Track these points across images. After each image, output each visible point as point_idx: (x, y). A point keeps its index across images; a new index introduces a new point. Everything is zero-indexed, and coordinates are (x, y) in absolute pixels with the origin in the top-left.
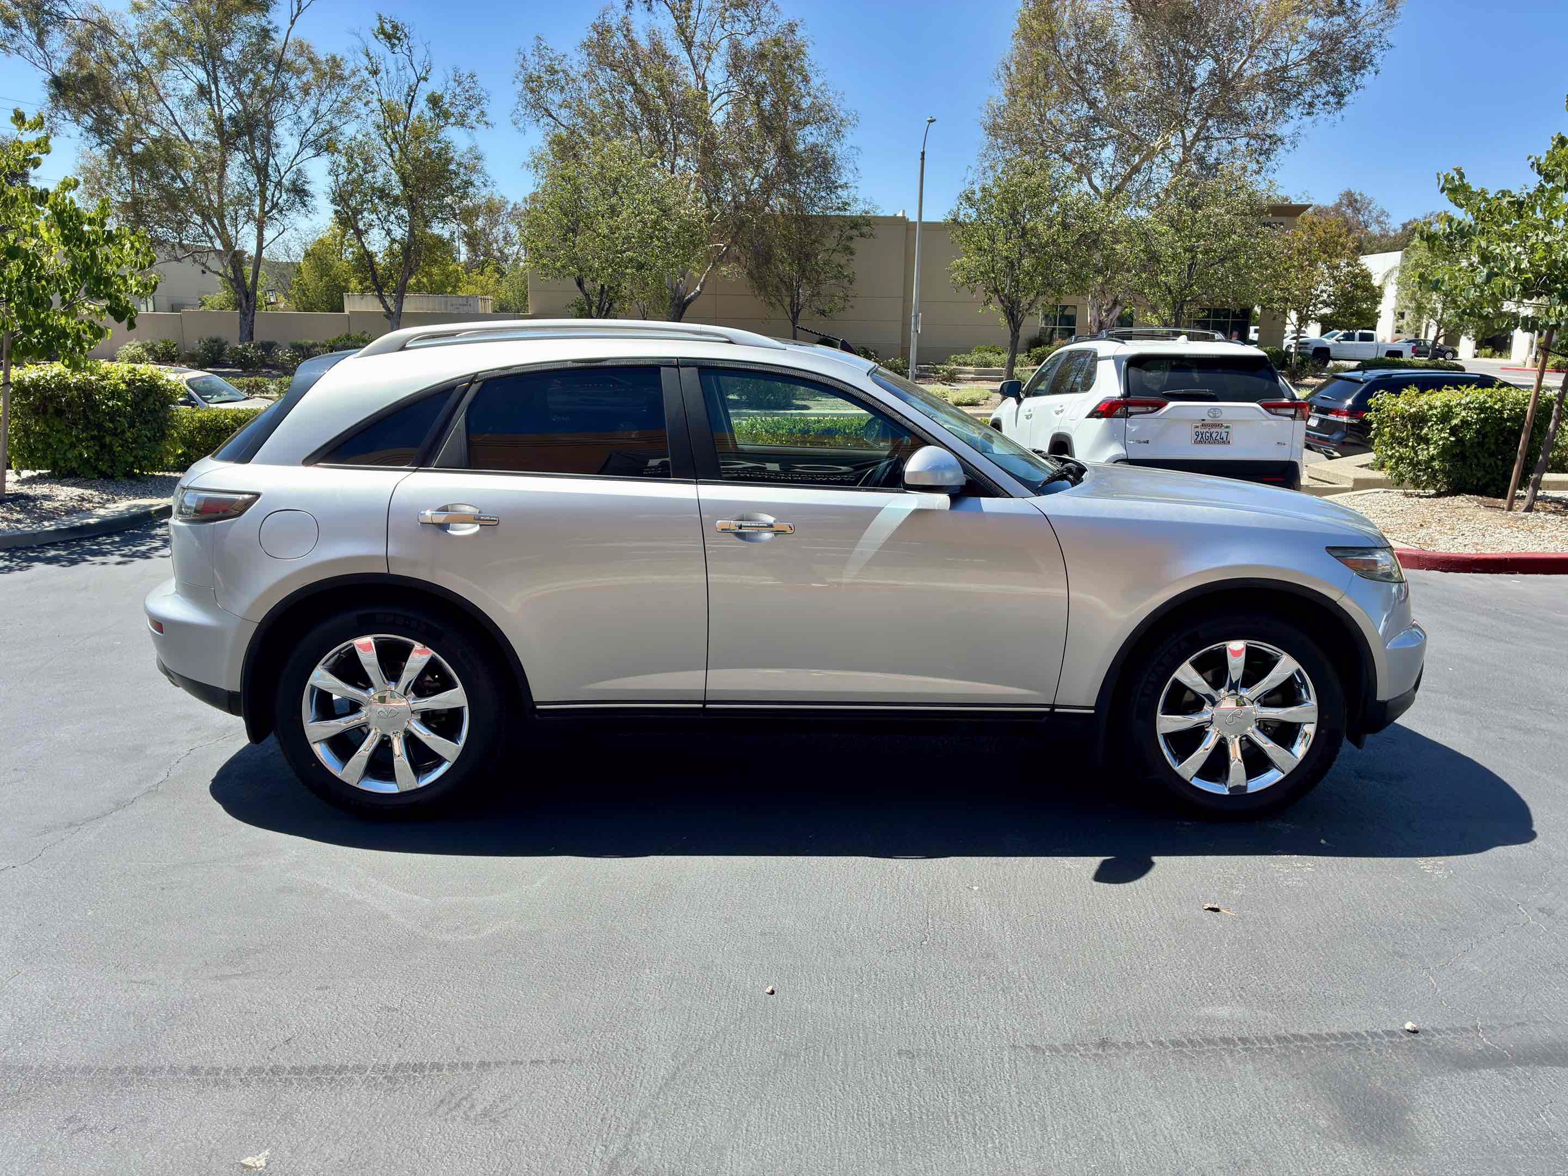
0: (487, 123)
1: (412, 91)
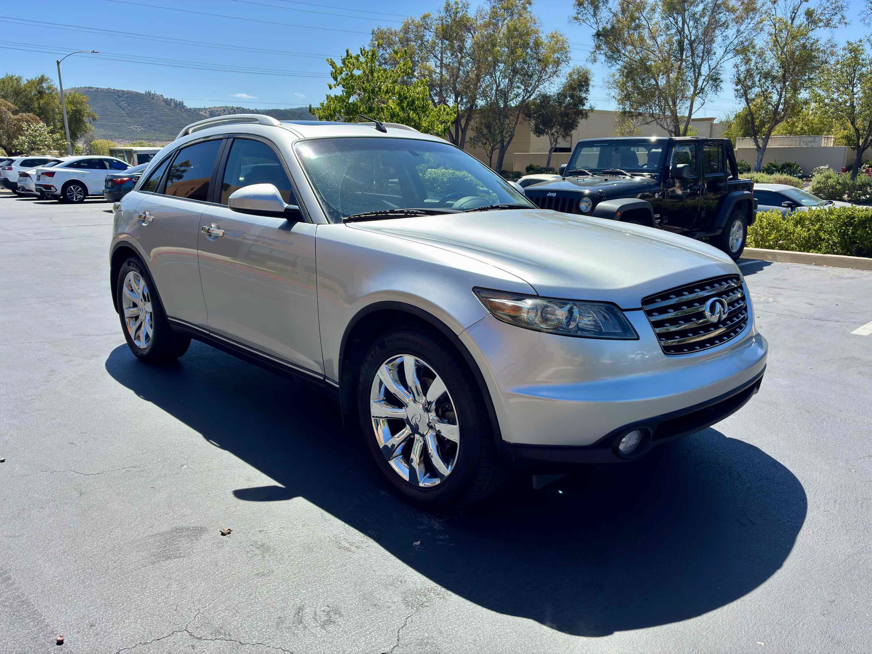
0: (846, 23)
1: (795, 12)
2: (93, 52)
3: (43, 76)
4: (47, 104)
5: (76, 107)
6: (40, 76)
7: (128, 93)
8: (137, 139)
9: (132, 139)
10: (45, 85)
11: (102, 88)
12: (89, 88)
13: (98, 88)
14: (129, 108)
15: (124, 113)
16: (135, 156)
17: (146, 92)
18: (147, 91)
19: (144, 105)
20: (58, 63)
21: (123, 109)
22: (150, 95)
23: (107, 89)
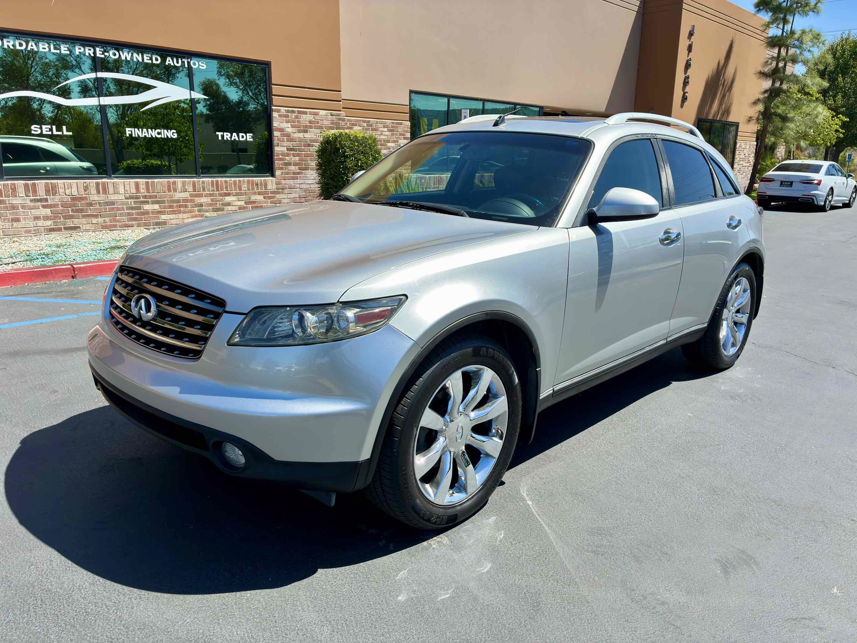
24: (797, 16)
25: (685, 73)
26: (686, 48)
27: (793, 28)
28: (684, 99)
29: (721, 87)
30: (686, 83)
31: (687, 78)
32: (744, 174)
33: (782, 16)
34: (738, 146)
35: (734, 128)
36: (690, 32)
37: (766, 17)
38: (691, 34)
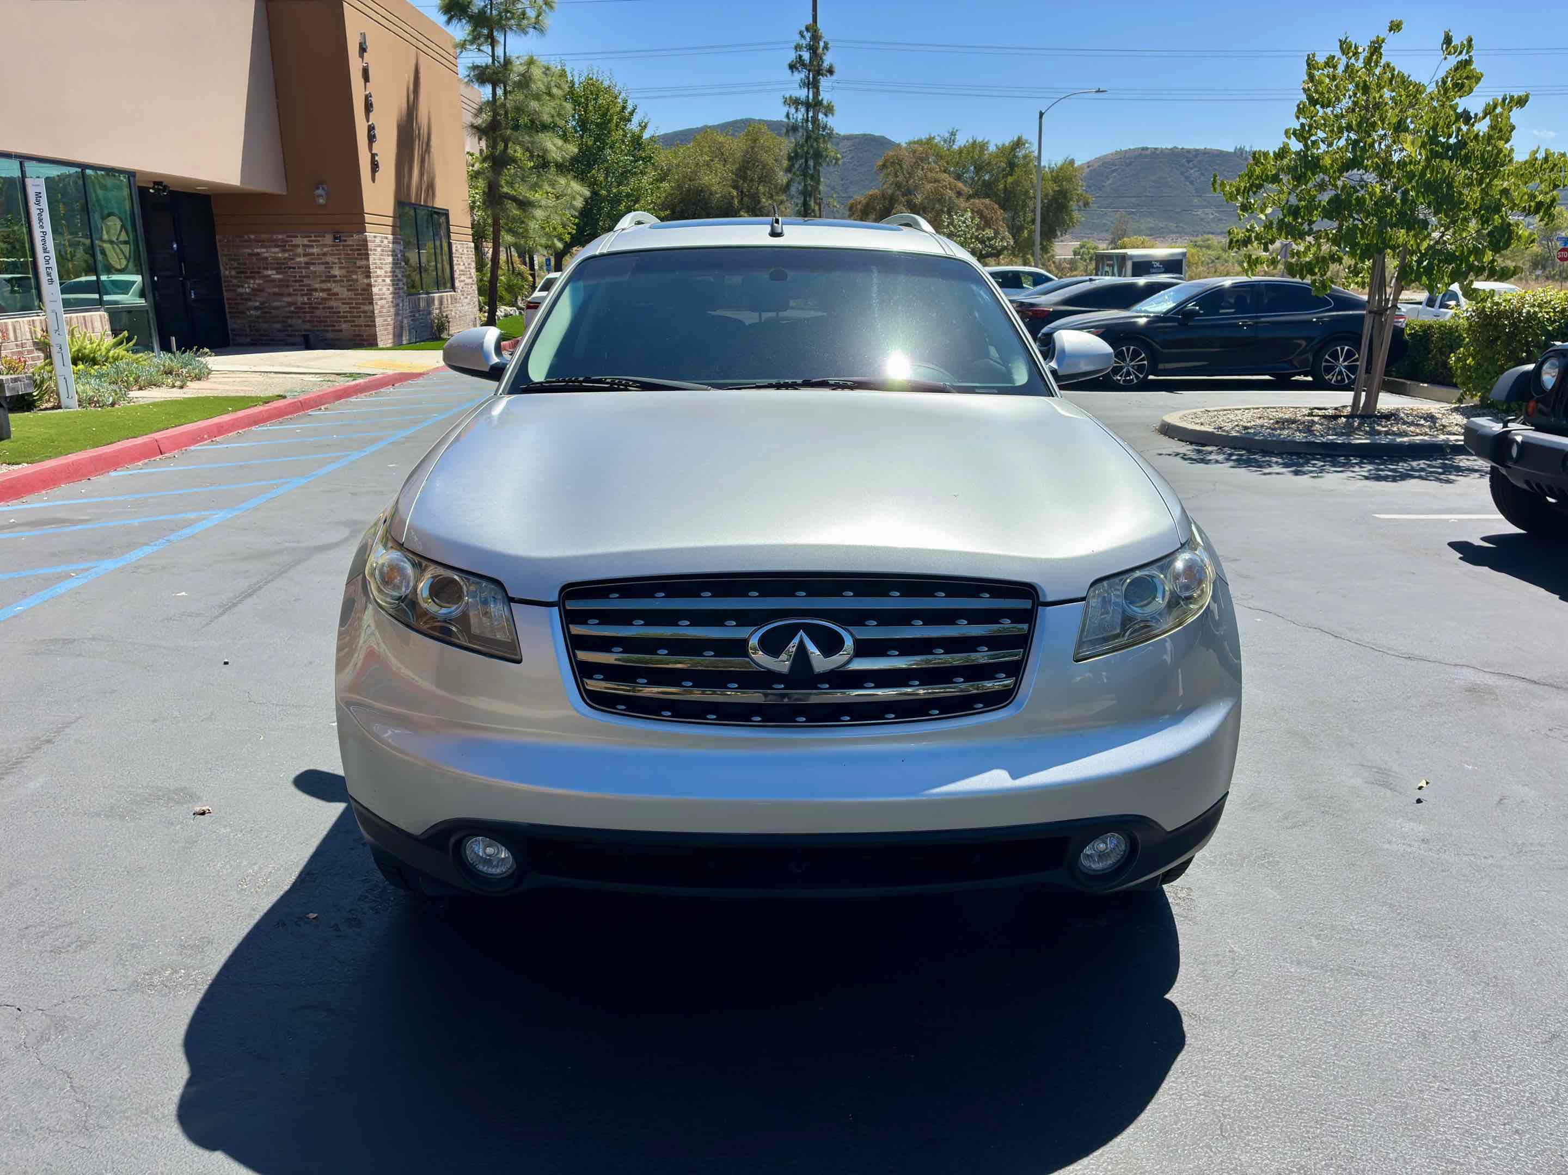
2: (1098, 91)
3: (1019, 139)
4: (1017, 183)
5: (1061, 186)
6: (1015, 139)
7: (1206, 153)
8: (1204, 233)
9: (1195, 234)
10: (1020, 153)
11: (1164, 147)
12: (1143, 149)
13: (1156, 149)
14: (1202, 179)
15: (1190, 188)
16: (1129, 265)
17: (1236, 148)
18: (1238, 147)
19: (1228, 172)
20: (1041, 115)
21: (1192, 183)
22: (1242, 154)
23: (1171, 149)
24: (510, 36)
25: (368, 121)
26: (360, 74)
27: (507, 54)
28: (375, 166)
29: (417, 140)
30: (371, 138)
31: (371, 128)
32: (469, 297)
33: (485, 31)
34: (454, 251)
35: (443, 219)
36: (361, 45)
37: (460, 31)
38: (363, 49)
